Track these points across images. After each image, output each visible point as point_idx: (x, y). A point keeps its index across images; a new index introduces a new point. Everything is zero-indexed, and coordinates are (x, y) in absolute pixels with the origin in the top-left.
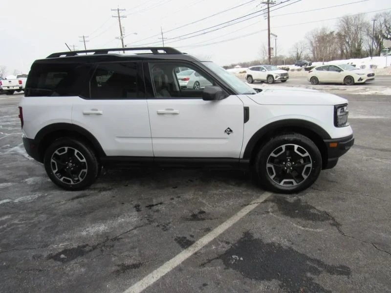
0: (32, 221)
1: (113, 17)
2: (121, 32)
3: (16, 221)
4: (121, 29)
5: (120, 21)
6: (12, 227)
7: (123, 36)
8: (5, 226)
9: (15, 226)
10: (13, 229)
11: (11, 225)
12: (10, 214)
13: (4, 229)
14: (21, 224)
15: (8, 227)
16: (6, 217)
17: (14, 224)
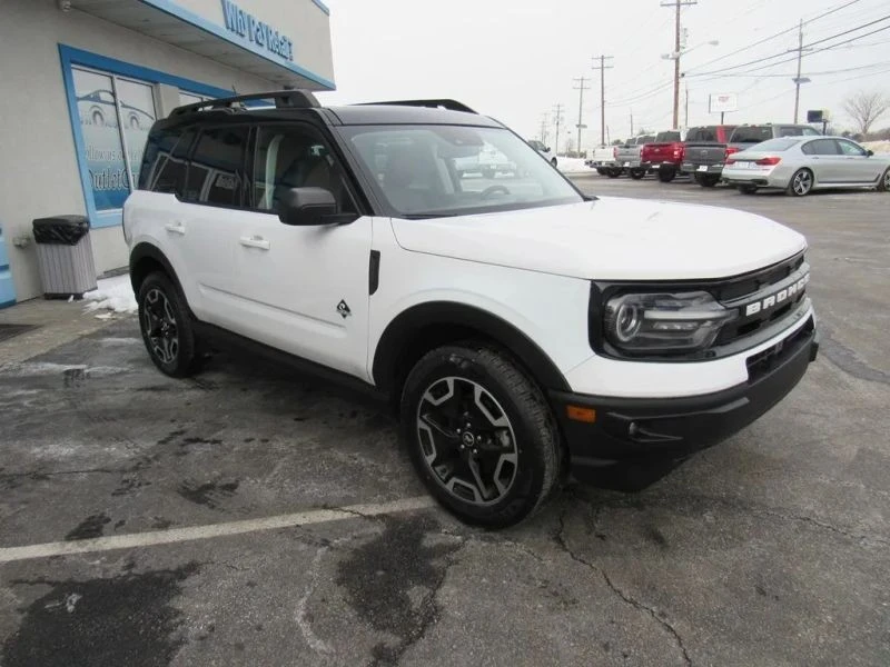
1: (662, 5)
2: (678, 42)
4: (678, 34)
5: (678, 15)
7: (681, 50)
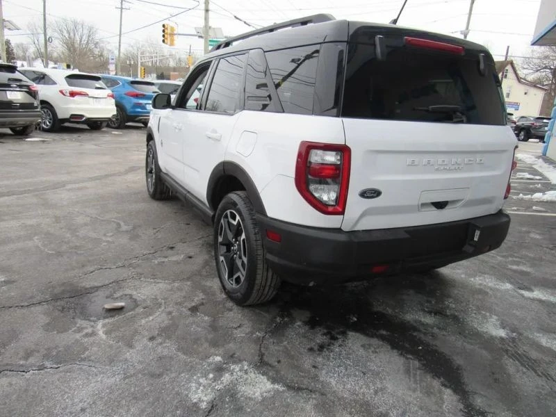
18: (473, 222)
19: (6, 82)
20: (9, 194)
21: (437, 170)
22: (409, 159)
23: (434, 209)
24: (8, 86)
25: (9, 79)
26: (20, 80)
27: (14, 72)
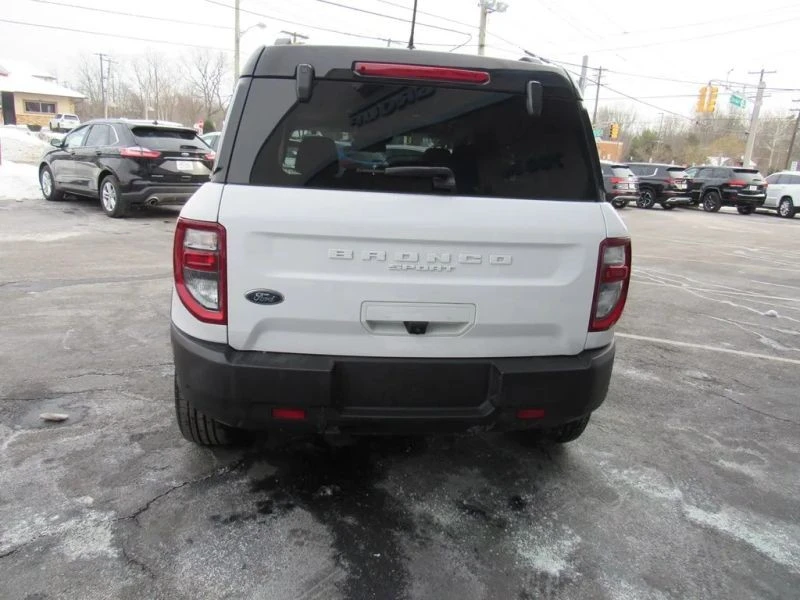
0: (694, 429)
3: (718, 445)
6: (730, 439)
8: (740, 449)
9: (725, 439)
10: (732, 435)
11: (729, 444)
12: (717, 467)
13: (745, 445)
14: (714, 436)
15: (737, 445)
16: (728, 465)
17: (724, 443)
18: (493, 363)
19: (178, 149)
20: (101, 281)
21: (394, 268)
22: (332, 249)
23: (406, 332)
24: (178, 154)
25: (182, 147)
26: (195, 148)
27: (192, 139)
